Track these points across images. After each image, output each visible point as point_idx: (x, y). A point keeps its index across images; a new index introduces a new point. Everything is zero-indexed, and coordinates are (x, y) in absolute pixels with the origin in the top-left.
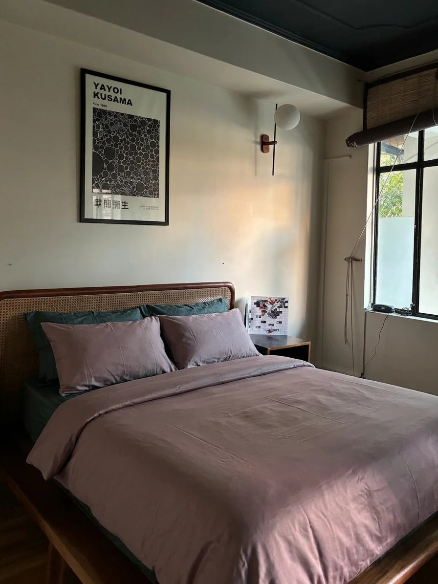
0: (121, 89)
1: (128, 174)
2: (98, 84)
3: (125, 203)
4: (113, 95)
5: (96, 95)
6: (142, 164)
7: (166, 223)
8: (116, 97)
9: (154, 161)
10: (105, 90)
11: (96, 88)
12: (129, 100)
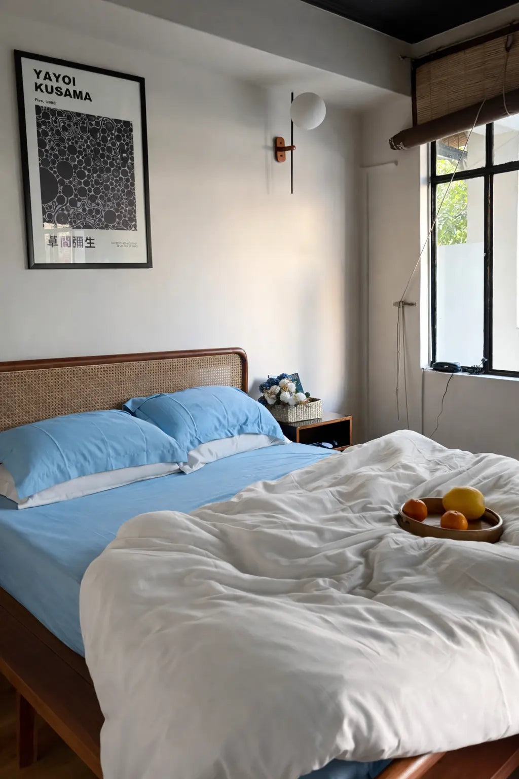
0: (74, 79)
1: (93, 199)
2: (40, 72)
3: (90, 239)
4: (64, 87)
5: (38, 87)
6: (111, 183)
7: (148, 265)
8: (67, 90)
9: (128, 180)
10: (51, 80)
11: (38, 77)
12: (87, 94)
